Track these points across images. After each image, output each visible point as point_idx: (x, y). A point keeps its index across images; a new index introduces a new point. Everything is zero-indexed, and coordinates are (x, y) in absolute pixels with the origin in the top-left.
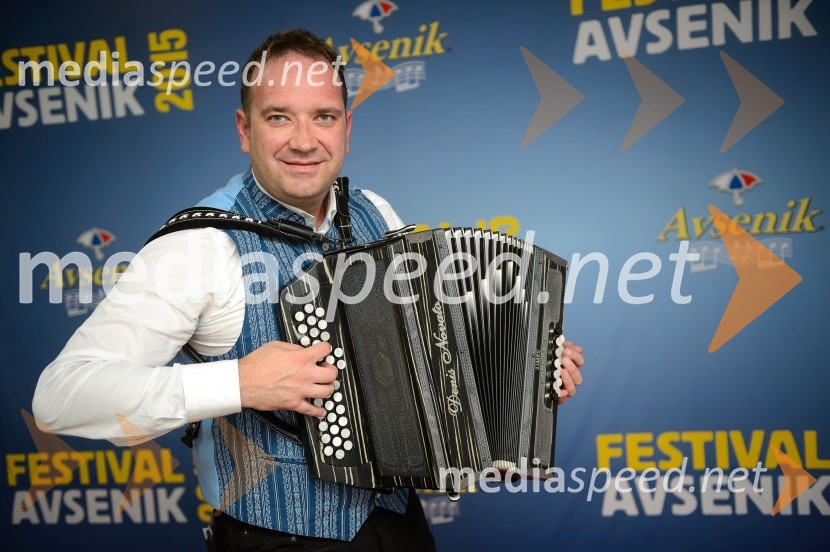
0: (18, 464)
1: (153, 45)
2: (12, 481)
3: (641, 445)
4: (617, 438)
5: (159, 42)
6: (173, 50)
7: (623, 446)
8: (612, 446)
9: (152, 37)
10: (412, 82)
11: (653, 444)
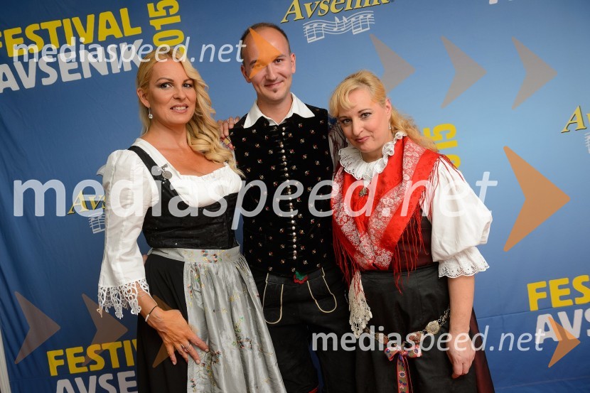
0: (57, 358)
1: (152, 13)
2: (54, 372)
3: (561, 287)
4: (543, 284)
5: (156, 10)
6: (168, 15)
7: (547, 289)
8: (539, 290)
9: (150, 6)
10: (364, 27)
11: (570, 286)
